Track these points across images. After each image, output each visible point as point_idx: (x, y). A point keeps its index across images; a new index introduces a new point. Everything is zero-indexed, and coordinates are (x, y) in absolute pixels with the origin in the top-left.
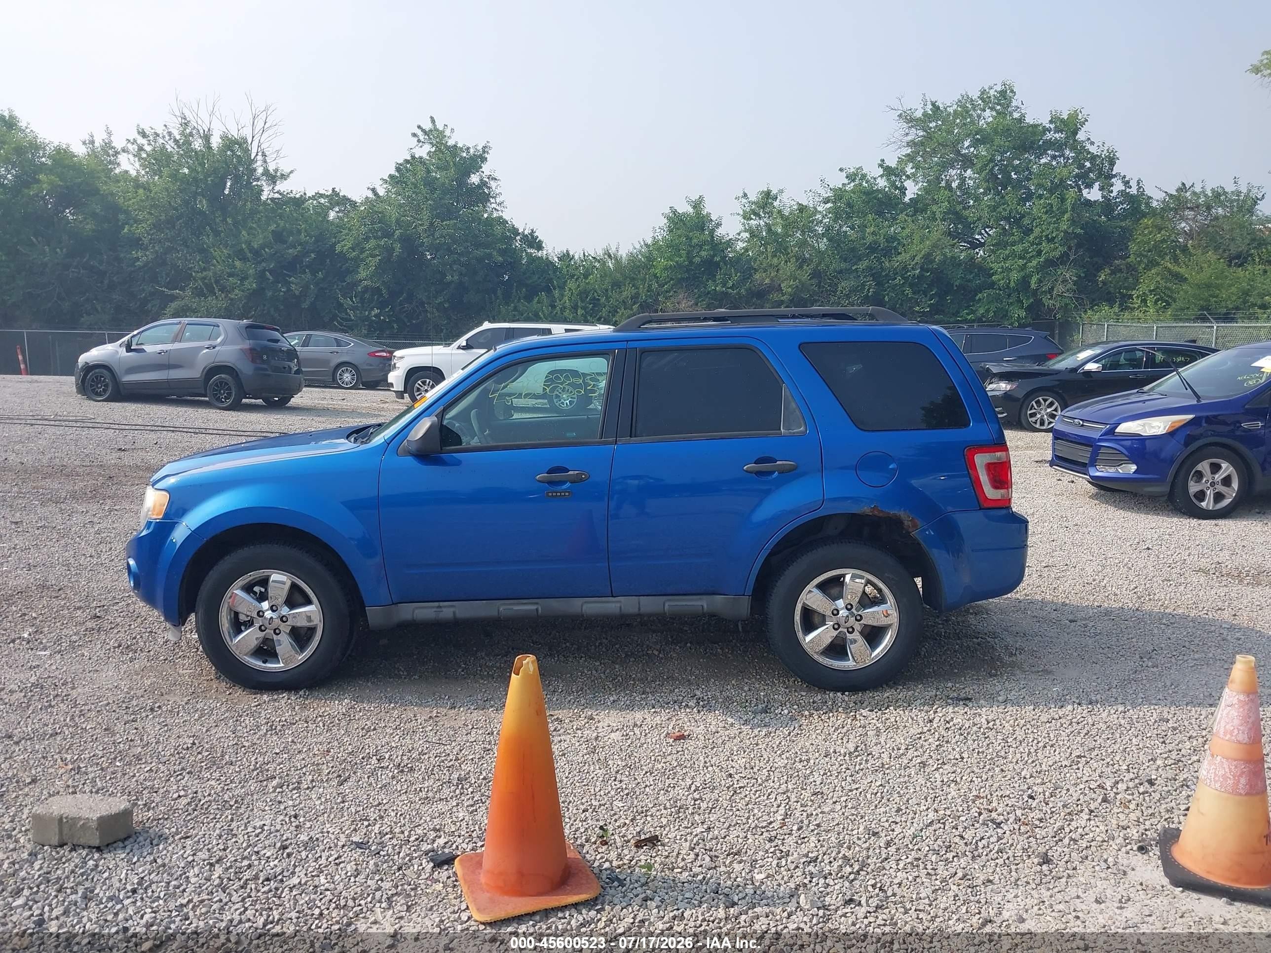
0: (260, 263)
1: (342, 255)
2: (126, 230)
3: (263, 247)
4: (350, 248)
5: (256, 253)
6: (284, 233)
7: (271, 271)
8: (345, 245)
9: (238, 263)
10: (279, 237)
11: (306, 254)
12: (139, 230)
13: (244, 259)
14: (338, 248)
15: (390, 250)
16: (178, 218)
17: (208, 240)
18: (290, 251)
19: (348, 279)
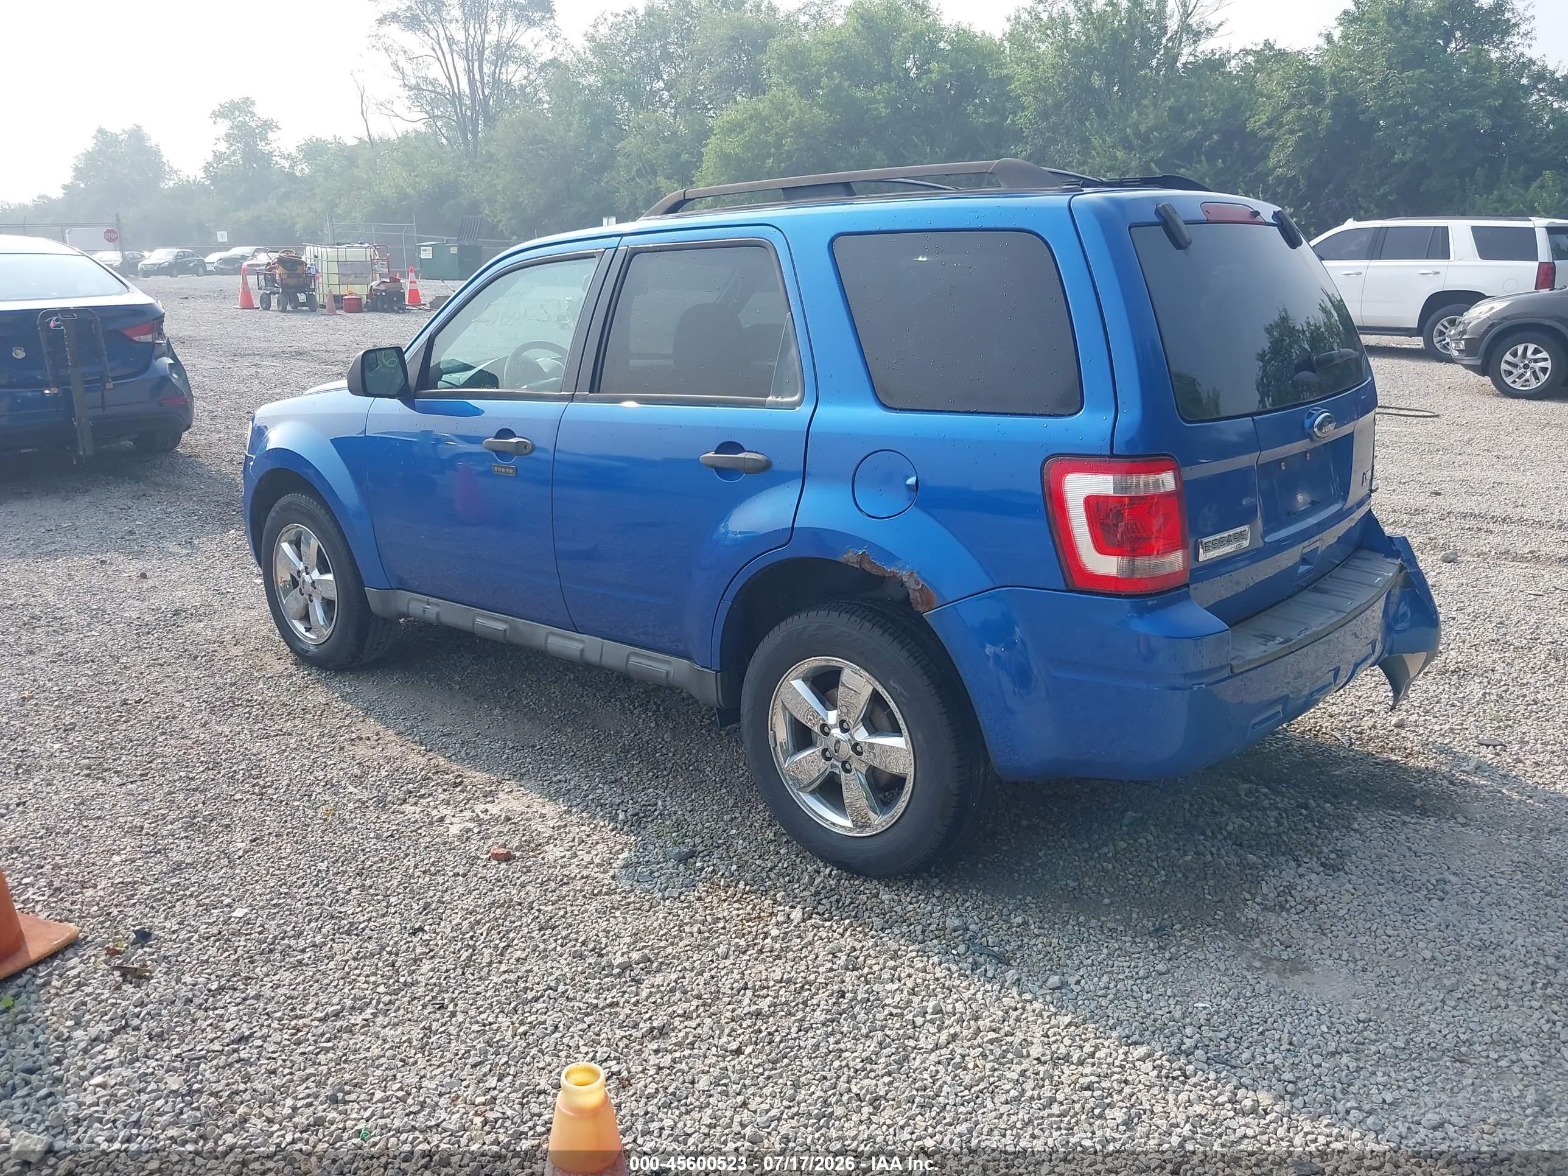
0: (1148, 151)
1: (1253, 134)
2: (1009, 121)
3: (1150, 130)
4: (1266, 123)
5: (1145, 138)
6: (1186, 110)
7: (1156, 162)
8: (1257, 122)
9: (1120, 154)
10: (1177, 115)
11: (1207, 136)
12: (1022, 119)
13: (1129, 147)
14: (1250, 126)
15: (1317, 122)
16: (1066, 100)
17: (1091, 125)
18: (1188, 133)
19: (1260, 168)
